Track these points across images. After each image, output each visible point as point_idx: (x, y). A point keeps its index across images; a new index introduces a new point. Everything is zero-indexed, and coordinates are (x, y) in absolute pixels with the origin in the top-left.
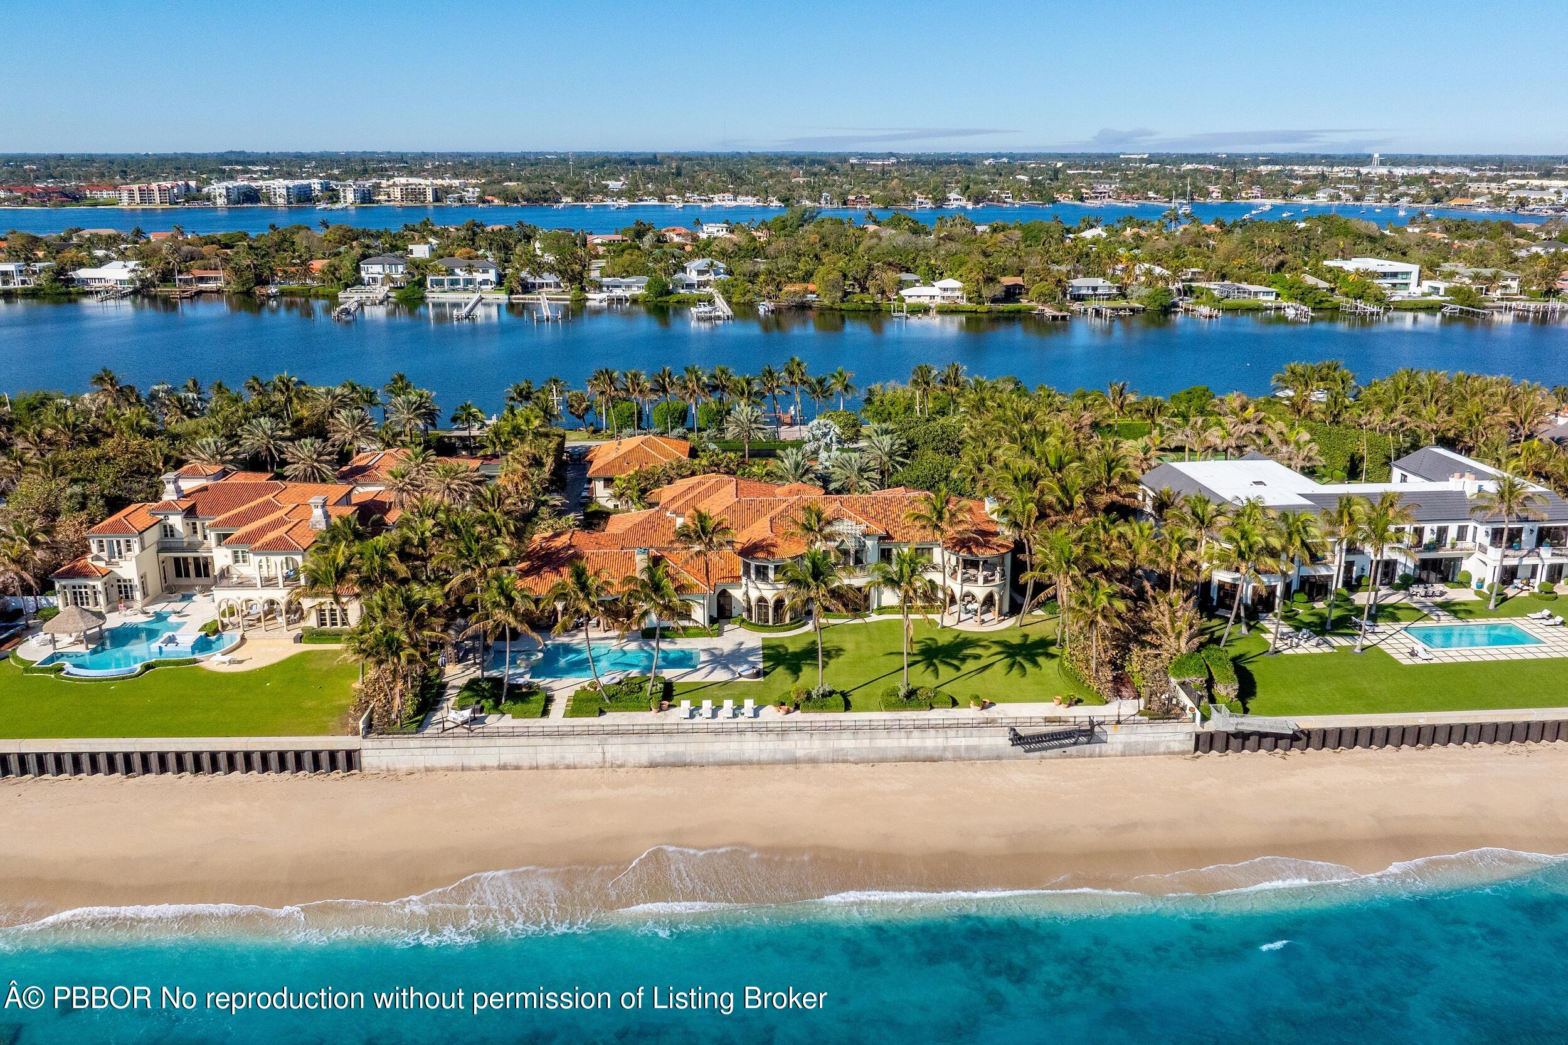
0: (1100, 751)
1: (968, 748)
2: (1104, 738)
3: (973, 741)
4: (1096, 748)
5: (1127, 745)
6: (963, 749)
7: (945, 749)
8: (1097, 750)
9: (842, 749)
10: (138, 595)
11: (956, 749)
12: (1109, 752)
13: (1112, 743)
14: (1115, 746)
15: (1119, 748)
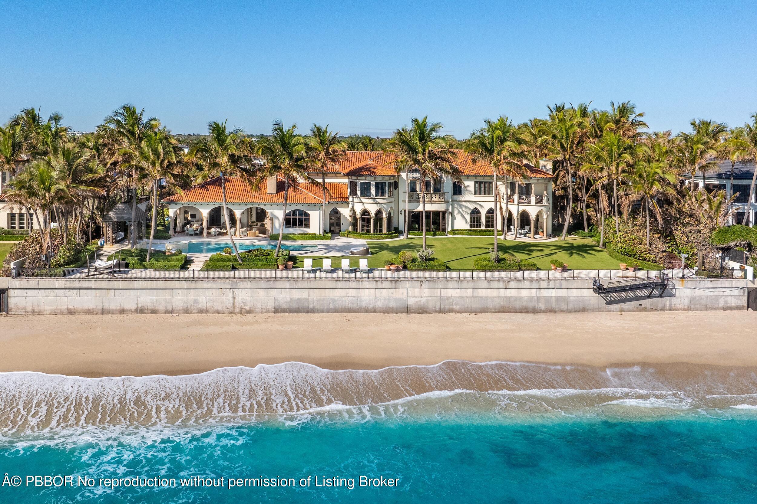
0: (670, 305)
1: (558, 299)
2: (673, 291)
3: (562, 293)
4: (667, 301)
5: (692, 298)
6: (553, 300)
7: (538, 299)
8: (668, 303)
9: (448, 298)
11: (548, 300)
12: (678, 306)
13: (680, 297)
14: (682, 301)
15: (686, 302)
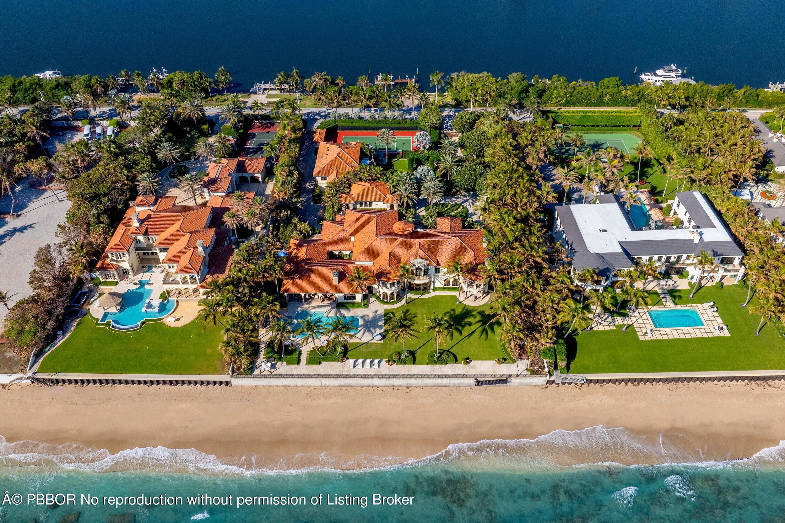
3: (461, 382)
5: (520, 383)
6: (457, 384)
7: (450, 383)
9: (411, 383)
10: (131, 273)
11: (454, 384)
15: (517, 384)
